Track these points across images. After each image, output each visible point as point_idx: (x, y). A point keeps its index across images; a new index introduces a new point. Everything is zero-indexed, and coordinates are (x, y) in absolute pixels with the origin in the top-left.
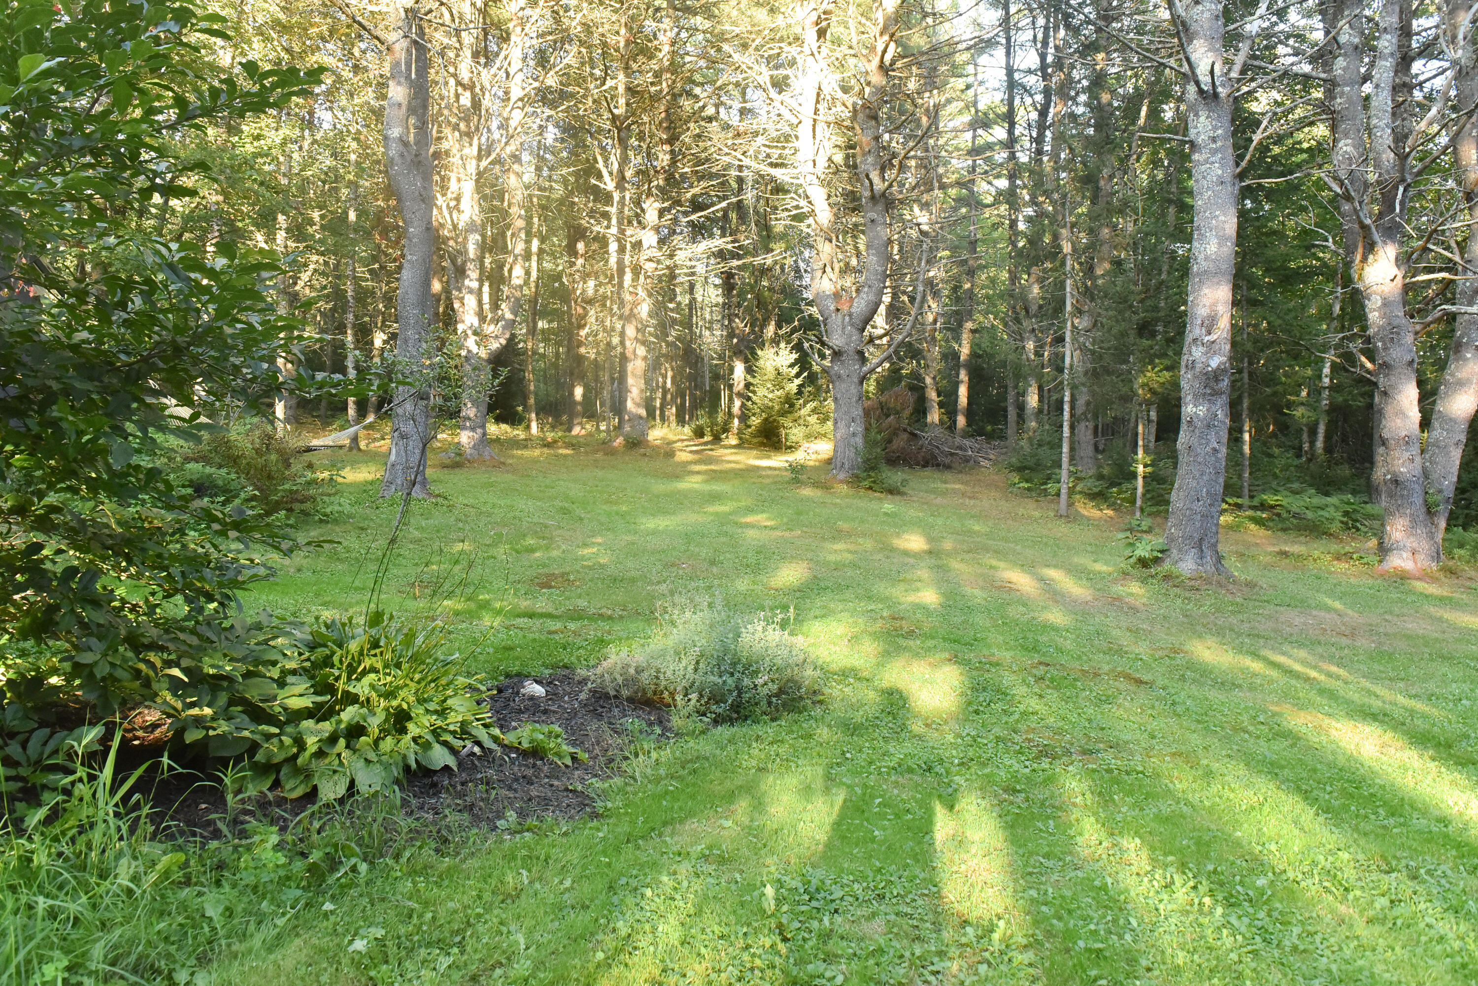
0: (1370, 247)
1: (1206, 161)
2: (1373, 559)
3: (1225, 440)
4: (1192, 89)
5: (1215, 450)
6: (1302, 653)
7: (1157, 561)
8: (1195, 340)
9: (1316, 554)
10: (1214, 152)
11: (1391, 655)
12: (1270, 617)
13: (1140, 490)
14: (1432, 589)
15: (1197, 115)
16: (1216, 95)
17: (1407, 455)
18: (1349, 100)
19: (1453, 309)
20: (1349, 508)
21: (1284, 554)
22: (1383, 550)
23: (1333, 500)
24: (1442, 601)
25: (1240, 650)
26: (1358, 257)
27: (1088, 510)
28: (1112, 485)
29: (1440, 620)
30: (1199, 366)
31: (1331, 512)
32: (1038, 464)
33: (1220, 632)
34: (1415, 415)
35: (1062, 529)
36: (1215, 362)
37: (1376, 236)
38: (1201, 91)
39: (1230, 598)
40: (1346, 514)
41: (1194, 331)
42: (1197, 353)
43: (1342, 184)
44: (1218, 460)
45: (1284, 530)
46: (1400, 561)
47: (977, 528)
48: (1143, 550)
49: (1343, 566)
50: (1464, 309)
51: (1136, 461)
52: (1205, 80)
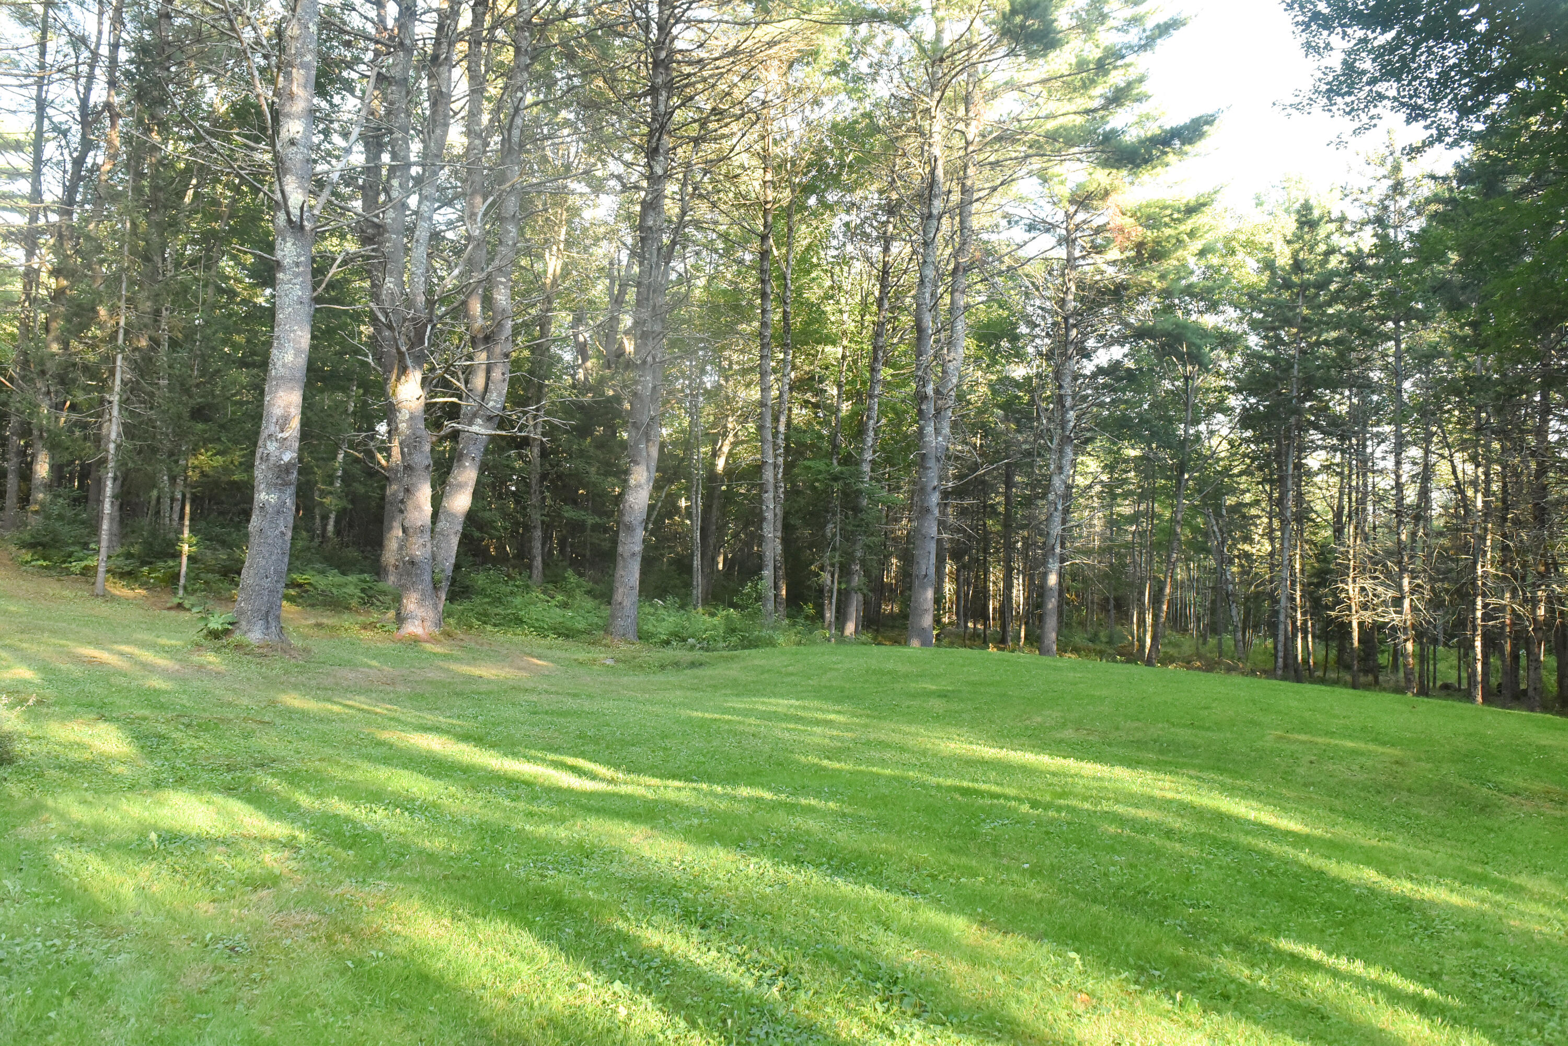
0: (403, 370)
1: (289, 281)
2: (390, 626)
3: (291, 525)
4: (281, 217)
5: (283, 533)
6: (363, 698)
7: (226, 632)
8: (270, 436)
9: (347, 624)
10: (296, 275)
11: (422, 696)
12: (328, 674)
13: (184, 569)
14: (438, 649)
15: (284, 239)
16: (302, 227)
17: (421, 541)
18: (395, 245)
19: (460, 427)
20: (365, 586)
21: (319, 625)
22: (400, 619)
23: (352, 578)
24: (446, 657)
25: (317, 698)
26: (394, 377)
27: (120, 590)
28: (144, 563)
29: (448, 670)
30: (273, 459)
31: (351, 590)
32: (55, 540)
33: (295, 687)
34: (428, 509)
35: (103, 609)
36: (288, 457)
37: (409, 362)
38: (290, 221)
39: (293, 661)
40: (363, 590)
41: (269, 427)
42: (272, 447)
43: (387, 316)
44: (284, 541)
45: (312, 606)
46: (413, 628)
47: (13, 608)
48: (215, 623)
49: (367, 634)
50: (467, 428)
51: (182, 541)
52: (295, 212)
